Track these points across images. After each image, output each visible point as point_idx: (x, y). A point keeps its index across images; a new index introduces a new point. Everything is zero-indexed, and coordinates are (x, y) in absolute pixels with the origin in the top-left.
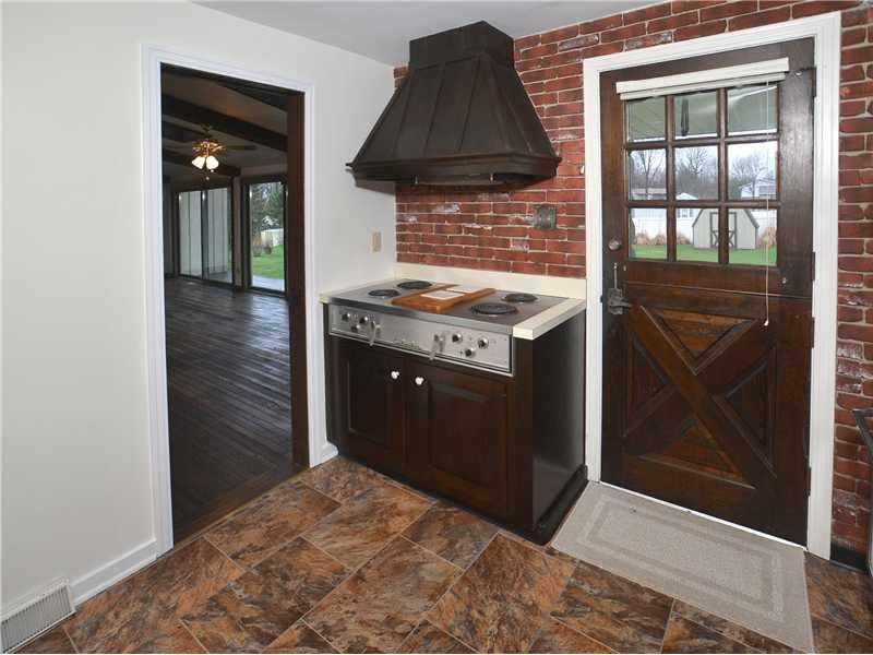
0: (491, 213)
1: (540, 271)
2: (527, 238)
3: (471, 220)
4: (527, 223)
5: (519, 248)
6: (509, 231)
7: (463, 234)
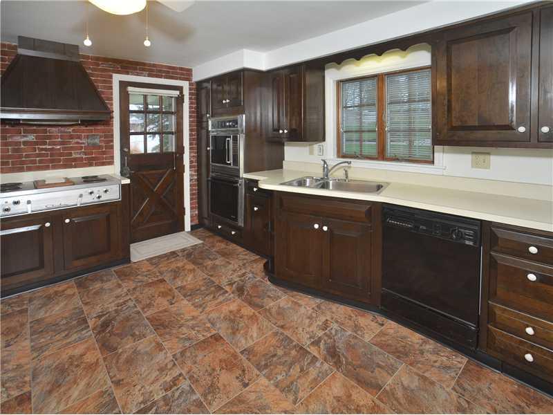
0: (59, 140)
1: (91, 165)
2: (83, 150)
3: (45, 143)
4: (84, 143)
5: (79, 156)
6: (72, 148)
7: (37, 152)
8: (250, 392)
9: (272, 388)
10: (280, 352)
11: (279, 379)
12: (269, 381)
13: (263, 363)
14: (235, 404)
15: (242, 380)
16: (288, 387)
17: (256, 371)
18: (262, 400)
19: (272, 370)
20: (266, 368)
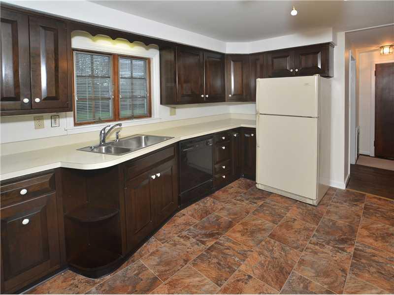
8: (254, 273)
9: (246, 262)
10: (215, 260)
11: (238, 259)
12: (241, 264)
13: (228, 270)
14: (267, 280)
15: (247, 280)
16: (242, 255)
17: (236, 272)
18: (257, 266)
19: (232, 264)
20: (232, 268)
